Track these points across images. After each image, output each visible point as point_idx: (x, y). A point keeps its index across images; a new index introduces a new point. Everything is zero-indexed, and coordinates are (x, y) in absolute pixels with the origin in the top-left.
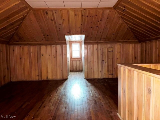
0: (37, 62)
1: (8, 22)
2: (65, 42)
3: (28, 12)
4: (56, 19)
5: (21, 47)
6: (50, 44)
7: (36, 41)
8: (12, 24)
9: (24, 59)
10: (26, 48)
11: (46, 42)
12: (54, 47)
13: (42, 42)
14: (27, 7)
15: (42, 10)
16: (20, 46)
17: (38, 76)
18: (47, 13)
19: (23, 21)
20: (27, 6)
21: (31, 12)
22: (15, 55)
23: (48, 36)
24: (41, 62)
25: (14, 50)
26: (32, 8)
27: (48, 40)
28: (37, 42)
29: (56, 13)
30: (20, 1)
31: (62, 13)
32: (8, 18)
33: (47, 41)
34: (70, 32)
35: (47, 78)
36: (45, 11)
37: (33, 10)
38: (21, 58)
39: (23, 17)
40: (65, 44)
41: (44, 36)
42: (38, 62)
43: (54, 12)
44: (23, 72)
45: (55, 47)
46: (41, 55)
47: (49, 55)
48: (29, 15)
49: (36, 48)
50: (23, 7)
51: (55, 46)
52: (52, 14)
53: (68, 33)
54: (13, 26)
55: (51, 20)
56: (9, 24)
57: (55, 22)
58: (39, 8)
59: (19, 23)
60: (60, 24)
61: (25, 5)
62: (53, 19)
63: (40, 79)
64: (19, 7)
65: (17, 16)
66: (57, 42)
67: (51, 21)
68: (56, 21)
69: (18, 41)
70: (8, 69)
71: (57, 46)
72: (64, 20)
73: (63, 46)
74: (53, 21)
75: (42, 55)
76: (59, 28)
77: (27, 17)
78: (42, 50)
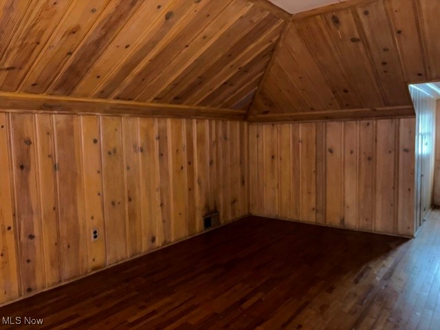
0: (314, 169)
1: (232, 66)
2: (410, 107)
3: (282, 31)
4: (368, 33)
5: (275, 125)
6: (356, 117)
7: (312, 109)
8: (245, 70)
9: (281, 159)
10: (287, 130)
11: (340, 111)
12: (368, 124)
13: (328, 112)
14: (275, 16)
15: (320, 14)
16: (273, 125)
17: (315, 211)
18: (336, 21)
19: (271, 57)
20: (275, 12)
21: (289, 26)
22: (260, 147)
23: (346, 91)
24: (326, 170)
25: (258, 136)
26: (291, 15)
27: (347, 105)
28: (316, 112)
29: (366, 13)
30: (252, 4)
31: (391, 10)
32: (230, 56)
33: (344, 108)
34: (426, 72)
35: (343, 221)
36: (329, 16)
37: (293, 21)
38: (273, 157)
39: (269, 47)
40: (411, 113)
41: (334, 93)
42: (316, 172)
43: (360, 11)
44: (277, 195)
45: (371, 126)
46: (326, 151)
47: (352, 152)
48: (285, 38)
49: (314, 130)
50: (265, 19)
51: (370, 121)
52: (355, 20)
53: (420, 75)
54: (249, 74)
55: (354, 40)
56: (237, 70)
57: (367, 46)
58: (312, 10)
59: (261, 65)
60: (386, 50)
61: (269, 13)
62: (357, 36)
63: (321, 222)
64: (251, 22)
65: (252, 46)
66: (378, 109)
67: (351, 45)
68: (370, 41)
69: (266, 112)
70: (243, 182)
71: (379, 121)
72: (399, 32)
73: (402, 120)
74: (360, 44)
75: (331, 151)
76: (384, 64)
77: (281, 44)
78: (329, 135)
